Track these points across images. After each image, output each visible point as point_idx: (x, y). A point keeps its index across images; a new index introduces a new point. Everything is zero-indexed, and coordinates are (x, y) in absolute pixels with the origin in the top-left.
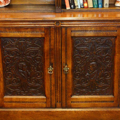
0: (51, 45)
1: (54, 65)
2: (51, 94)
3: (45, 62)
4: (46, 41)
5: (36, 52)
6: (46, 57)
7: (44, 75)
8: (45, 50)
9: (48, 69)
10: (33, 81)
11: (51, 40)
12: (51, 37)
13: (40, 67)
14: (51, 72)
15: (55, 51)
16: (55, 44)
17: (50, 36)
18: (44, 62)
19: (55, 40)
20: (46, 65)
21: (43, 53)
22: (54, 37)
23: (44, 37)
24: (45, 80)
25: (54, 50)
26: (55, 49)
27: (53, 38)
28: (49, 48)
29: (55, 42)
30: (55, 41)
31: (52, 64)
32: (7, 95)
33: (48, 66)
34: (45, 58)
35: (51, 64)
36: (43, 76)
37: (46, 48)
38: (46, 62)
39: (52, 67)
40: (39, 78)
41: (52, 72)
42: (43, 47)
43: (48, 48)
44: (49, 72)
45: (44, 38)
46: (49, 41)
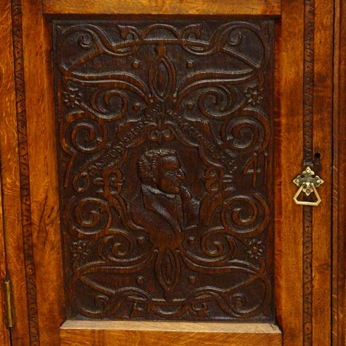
0: (312, 56)
1: (326, 163)
2: (308, 314)
3: (279, 145)
4: (285, 34)
5: (232, 94)
6: (284, 121)
7: (272, 214)
8: (283, 83)
9: (296, 181)
10: (216, 243)
11: (313, 31)
12: (313, 13)
13: (251, 171)
14: (312, 198)
15: (336, 90)
16: (337, 53)
17: (308, 8)
18: (275, 147)
19: (337, 29)
20: (283, 161)
21: (270, 100)
22: (330, 16)
23: (277, 12)
24: (277, 240)
25: (329, 82)
26: (336, 75)
27: (327, 21)
28: (301, 74)
29: (337, 41)
30: (337, 36)
31: (318, 155)
32: (77, 314)
33: (296, 169)
34: (279, 124)
35: (313, 157)
36: (267, 218)
37: (289, 70)
38: (284, 144)
39: (318, 170)
40: (246, 227)
41: (315, 200)
42: (270, 66)
43: (297, 74)
44: (303, 197)
45: (277, 19)
46: (302, 33)
